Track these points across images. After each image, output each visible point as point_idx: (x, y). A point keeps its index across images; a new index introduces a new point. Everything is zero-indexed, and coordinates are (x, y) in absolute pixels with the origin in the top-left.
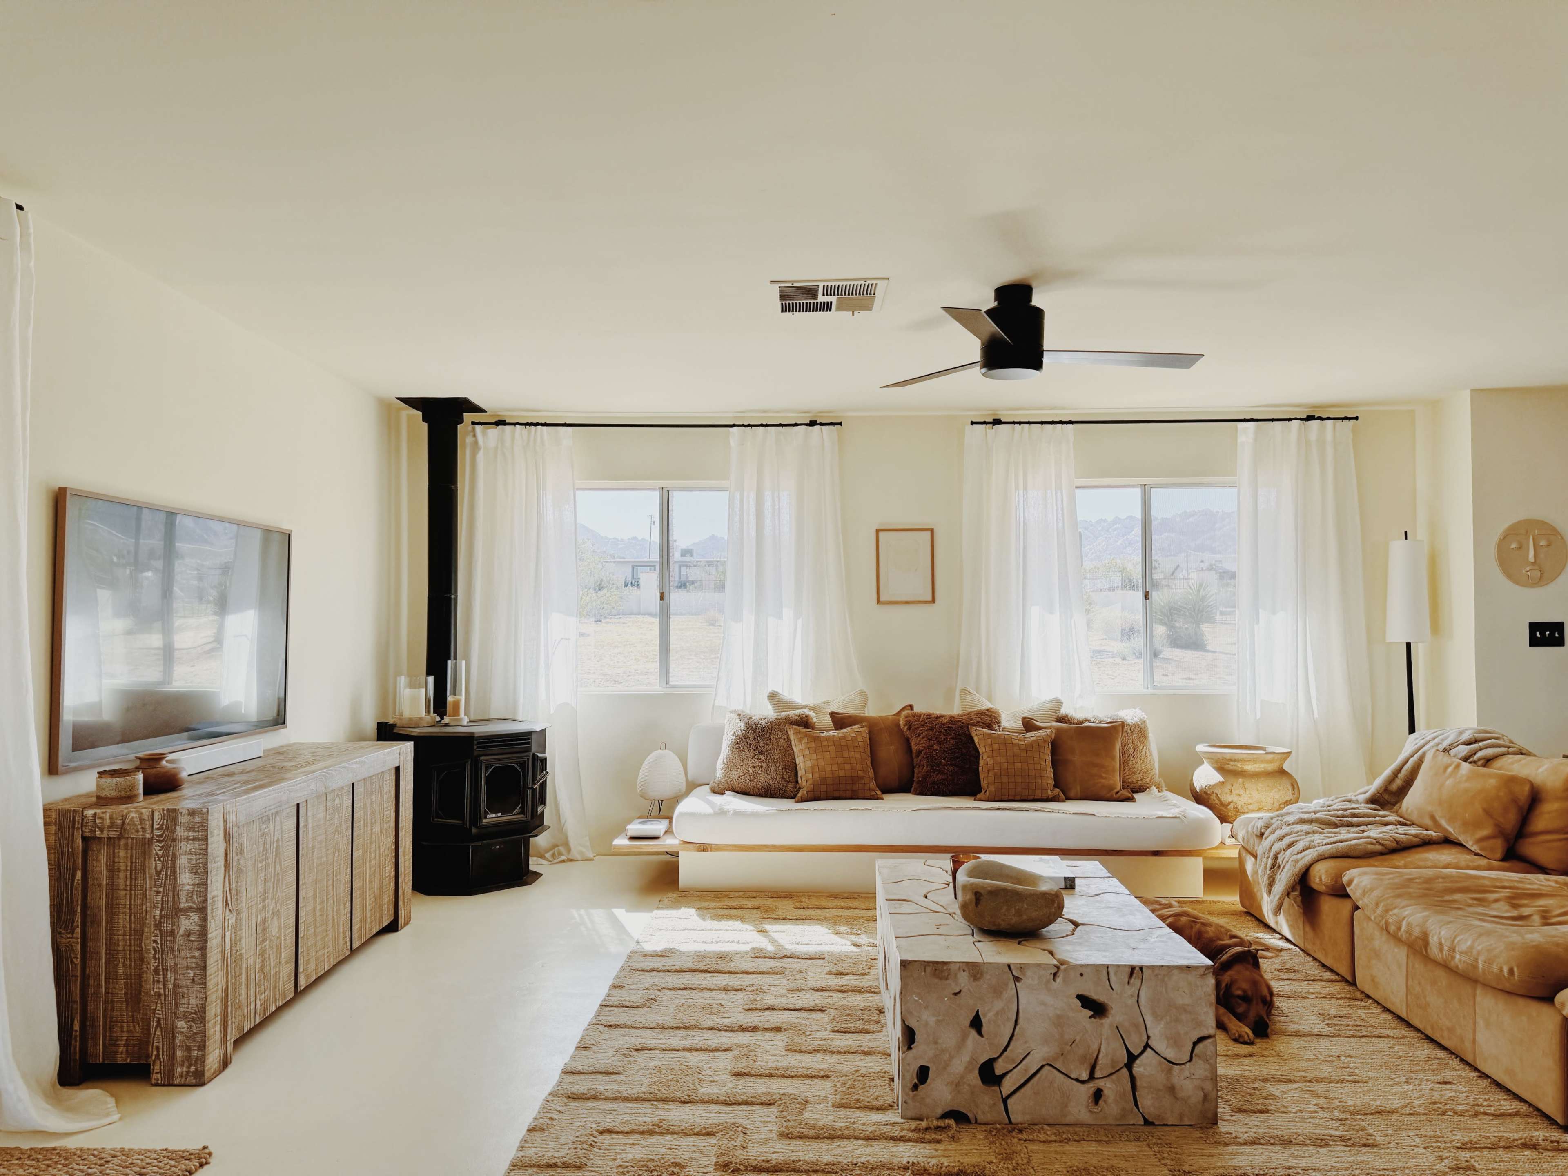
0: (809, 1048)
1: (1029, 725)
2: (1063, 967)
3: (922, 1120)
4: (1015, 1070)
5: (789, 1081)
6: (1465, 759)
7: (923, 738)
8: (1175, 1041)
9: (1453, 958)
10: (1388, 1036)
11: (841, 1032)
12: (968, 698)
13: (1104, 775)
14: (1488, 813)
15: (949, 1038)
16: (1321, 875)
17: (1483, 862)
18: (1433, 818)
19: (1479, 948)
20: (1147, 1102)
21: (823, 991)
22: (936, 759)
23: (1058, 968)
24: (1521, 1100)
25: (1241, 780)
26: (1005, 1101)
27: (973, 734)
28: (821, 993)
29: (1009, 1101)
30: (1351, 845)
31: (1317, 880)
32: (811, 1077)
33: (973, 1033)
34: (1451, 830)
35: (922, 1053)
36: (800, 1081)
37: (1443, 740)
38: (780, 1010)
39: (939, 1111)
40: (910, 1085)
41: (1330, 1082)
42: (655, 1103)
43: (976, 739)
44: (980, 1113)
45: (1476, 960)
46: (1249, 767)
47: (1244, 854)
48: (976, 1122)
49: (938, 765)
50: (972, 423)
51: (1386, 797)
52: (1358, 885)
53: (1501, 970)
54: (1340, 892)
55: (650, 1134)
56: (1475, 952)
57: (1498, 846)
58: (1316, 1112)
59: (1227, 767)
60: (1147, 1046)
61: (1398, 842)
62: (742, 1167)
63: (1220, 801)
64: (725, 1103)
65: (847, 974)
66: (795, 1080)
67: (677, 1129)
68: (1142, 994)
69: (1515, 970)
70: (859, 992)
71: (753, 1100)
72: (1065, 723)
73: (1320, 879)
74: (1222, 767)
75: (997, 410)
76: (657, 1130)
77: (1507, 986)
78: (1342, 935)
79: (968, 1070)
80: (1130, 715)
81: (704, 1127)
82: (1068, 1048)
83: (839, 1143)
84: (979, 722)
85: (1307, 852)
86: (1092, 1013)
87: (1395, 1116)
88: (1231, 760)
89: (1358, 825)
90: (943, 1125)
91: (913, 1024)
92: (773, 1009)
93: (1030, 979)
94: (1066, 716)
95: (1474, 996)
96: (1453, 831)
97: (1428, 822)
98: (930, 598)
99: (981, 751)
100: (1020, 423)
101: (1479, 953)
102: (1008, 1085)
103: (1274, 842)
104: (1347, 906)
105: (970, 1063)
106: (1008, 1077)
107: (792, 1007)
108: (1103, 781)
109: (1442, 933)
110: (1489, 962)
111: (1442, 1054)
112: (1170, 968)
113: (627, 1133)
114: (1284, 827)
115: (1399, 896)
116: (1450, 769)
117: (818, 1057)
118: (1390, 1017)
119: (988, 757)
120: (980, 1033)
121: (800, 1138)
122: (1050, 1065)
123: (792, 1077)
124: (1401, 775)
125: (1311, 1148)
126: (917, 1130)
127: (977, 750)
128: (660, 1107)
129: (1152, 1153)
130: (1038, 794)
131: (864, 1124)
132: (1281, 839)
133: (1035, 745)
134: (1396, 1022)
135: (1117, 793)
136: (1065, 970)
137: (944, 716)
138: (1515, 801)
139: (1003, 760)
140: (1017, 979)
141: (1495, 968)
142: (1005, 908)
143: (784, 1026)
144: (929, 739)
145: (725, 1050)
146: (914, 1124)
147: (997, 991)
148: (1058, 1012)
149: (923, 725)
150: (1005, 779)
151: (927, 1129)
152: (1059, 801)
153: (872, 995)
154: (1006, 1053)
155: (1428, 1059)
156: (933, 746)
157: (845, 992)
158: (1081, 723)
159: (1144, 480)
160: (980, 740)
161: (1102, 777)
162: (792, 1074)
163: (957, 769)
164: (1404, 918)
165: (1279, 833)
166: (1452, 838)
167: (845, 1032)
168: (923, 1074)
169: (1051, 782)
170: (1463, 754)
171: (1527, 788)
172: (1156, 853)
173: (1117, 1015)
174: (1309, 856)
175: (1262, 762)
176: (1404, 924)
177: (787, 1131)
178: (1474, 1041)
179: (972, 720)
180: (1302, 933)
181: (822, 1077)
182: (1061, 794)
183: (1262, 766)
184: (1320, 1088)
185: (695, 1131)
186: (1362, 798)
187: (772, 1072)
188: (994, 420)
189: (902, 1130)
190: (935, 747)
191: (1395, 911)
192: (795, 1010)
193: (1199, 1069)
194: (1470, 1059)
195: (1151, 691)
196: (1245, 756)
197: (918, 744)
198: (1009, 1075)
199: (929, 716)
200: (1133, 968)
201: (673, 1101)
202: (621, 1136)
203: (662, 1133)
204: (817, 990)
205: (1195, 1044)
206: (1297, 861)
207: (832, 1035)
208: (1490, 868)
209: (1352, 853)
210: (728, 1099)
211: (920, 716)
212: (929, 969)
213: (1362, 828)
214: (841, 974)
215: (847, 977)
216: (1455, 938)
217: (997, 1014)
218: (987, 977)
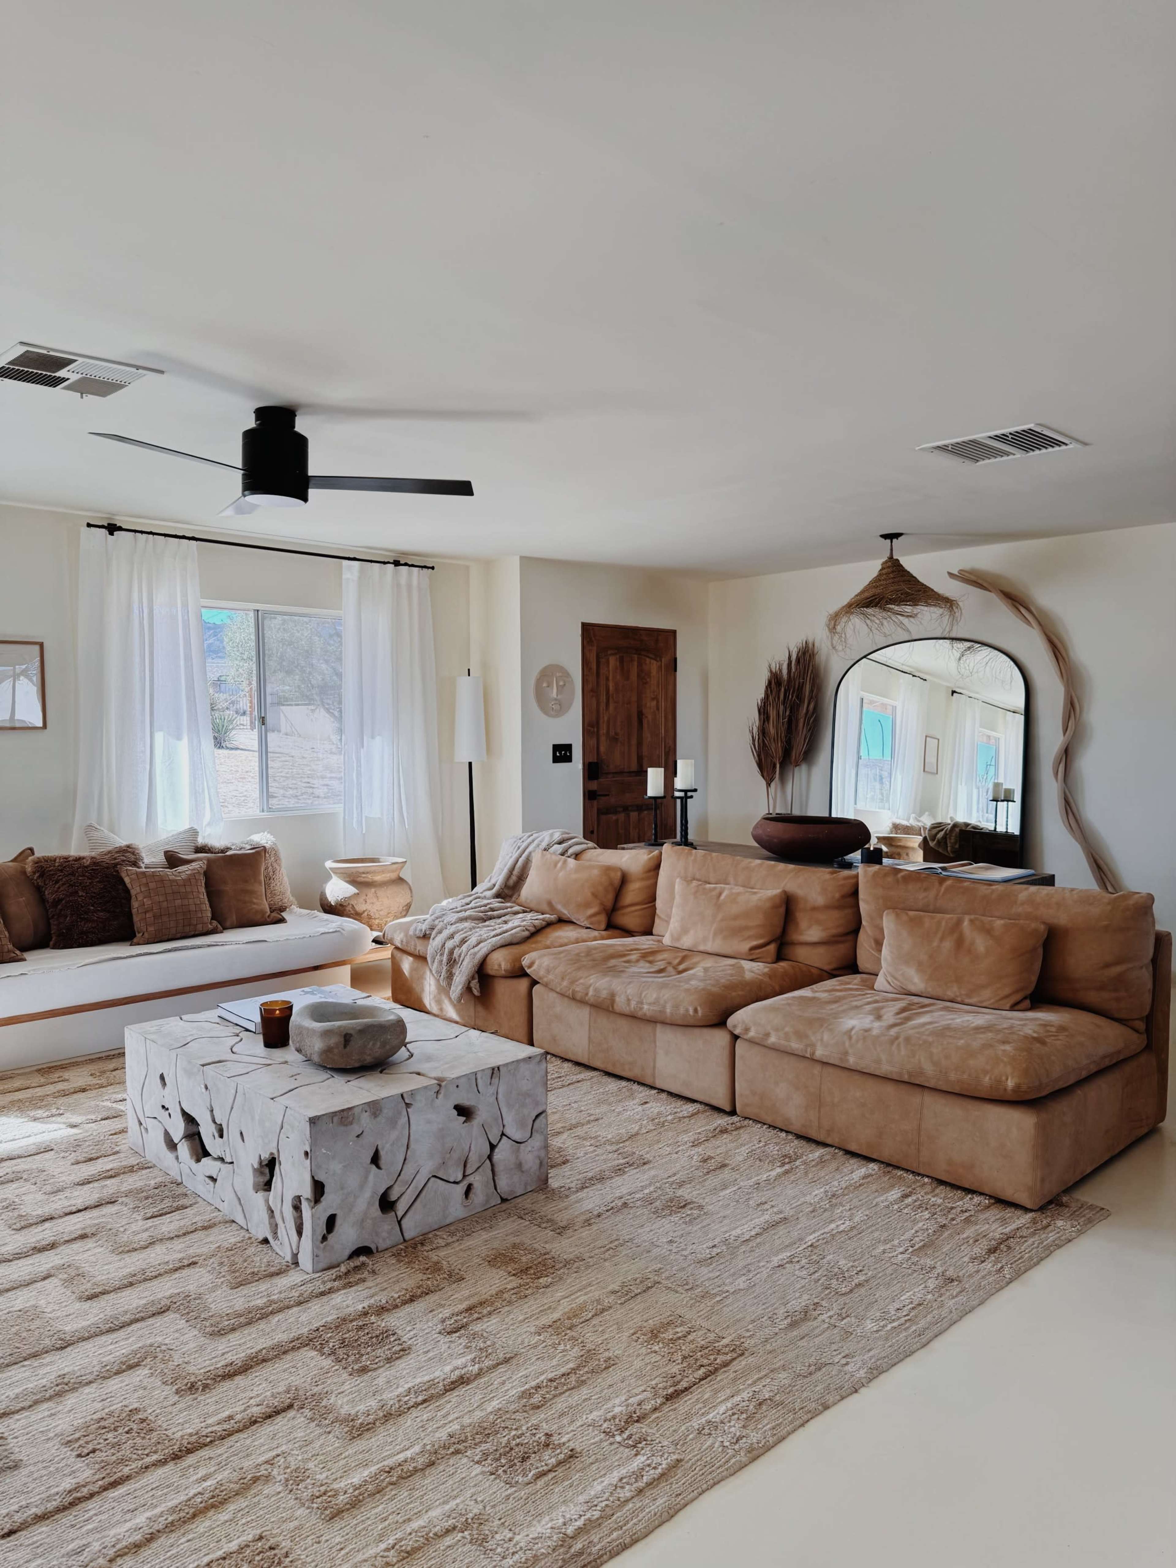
0: (142, 1243)
1: (173, 860)
2: (443, 1084)
3: (338, 1265)
4: (409, 1190)
5: (155, 1282)
6: (562, 854)
7: (63, 884)
8: (521, 1124)
9: (641, 1009)
10: (583, 1080)
11: (156, 1217)
12: (96, 834)
13: (255, 901)
14: (595, 895)
15: (353, 1181)
16: (500, 962)
17: (596, 933)
18: (550, 904)
19: (666, 997)
20: (503, 1183)
21: (89, 1183)
22: (82, 907)
23: (440, 1085)
24: (693, 1101)
25: (373, 890)
26: (399, 1222)
27: (123, 875)
28: (91, 1185)
29: (403, 1222)
30: (512, 935)
31: (496, 967)
32: (176, 1270)
33: (374, 1167)
34: (566, 912)
35: (330, 1202)
36: (166, 1278)
37: (541, 841)
38: (61, 1217)
39: (347, 1253)
40: (320, 1238)
41: (583, 1125)
42: (26, 1363)
43: (127, 880)
44: (381, 1241)
45: (664, 1007)
46: (378, 878)
47: (398, 954)
48: (377, 1251)
49: (86, 913)
50: (89, 525)
51: (506, 891)
52: (540, 966)
53: (687, 1010)
54: (519, 973)
55: (61, 1396)
56: (662, 1002)
57: (603, 918)
58: (595, 1151)
59: (359, 879)
60: (503, 1134)
61: (535, 926)
62: (209, 1382)
63: (355, 911)
64: (110, 1331)
65: (97, 1158)
66: (160, 1279)
67: (90, 1378)
68: (500, 1091)
69: (699, 1008)
70: (132, 1171)
71: (142, 1314)
72: (206, 852)
73: (500, 965)
74: (353, 880)
75: (114, 515)
76: (66, 1388)
77: (692, 1022)
78: (519, 1009)
79: (370, 1204)
80: (263, 839)
81: (121, 1362)
82: (448, 1155)
83: (277, 1319)
84: (123, 861)
85: (482, 945)
86: (464, 1118)
87: (639, 1137)
88: (364, 873)
89: (499, 917)
90: (359, 1264)
91: (320, 1177)
92: (51, 1219)
93: (419, 1103)
94: (206, 846)
95: (655, 1035)
96: (566, 913)
97: (545, 907)
98: (40, 724)
99: (133, 892)
100: (142, 532)
101: (666, 1002)
102: (401, 1208)
103: (446, 941)
104: (524, 984)
105: (372, 1197)
106: (402, 1200)
107: (74, 1209)
108: (255, 906)
109: (628, 992)
110: (676, 1006)
111: (624, 1083)
112: (518, 1061)
113: (30, 1406)
114: (449, 927)
115: (579, 969)
116: (559, 865)
117: (159, 1249)
118: (570, 1065)
119: (145, 898)
120: (378, 1167)
121: (233, 1330)
122: (434, 1176)
123: (156, 1277)
124: (516, 872)
125: (617, 1178)
126: (339, 1278)
127: (127, 891)
128: (36, 1364)
129: (528, 1223)
130: (200, 927)
131: (280, 1293)
132: (452, 937)
133: (190, 880)
134: (578, 1069)
135: (269, 916)
136: (445, 1086)
137: (84, 858)
138: (611, 884)
139: (162, 899)
140: (408, 1105)
141: (682, 1011)
142: (371, 1043)
143: (88, 1231)
144: (71, 885)
145: (45, 1279)
146: (333, 1272)
147: (393, 1122)
148: (440, 1126)
149: (61, 871)
150: (165, 919)
151: (347, 1273)
152: (217, 933)
153: (148, 1170)
154: (400, 1178)
155: (620, 1090)
156: (77, 892)
157: (115, 1176)
158: (223, 851)
159: (258, 606)
160: (132, 880)
161: (254, 904)
162: (154, 1274)
163: (108, 915)
164: (590, 985)
165: (446, 933)
166: (564, 917)
167: (161, 1215)
168: (331, 1222)
169: (209, 915)
170: (560, 851)
171: (619, 874)
172: (316, 968)
173: (483, 1115)
174: (484, 948)
175: (389, 872)
176: (591, 989)
177: (217, 1329)
178: (654, 1067)
179: (115, 859)
180: (473, 1014)
181: (189, 1265)
182: (219, 926)
183: (388, 875)
184: (579, 1131)
185: (114, 1371)
186: (489, 893)
187: (130, 1280)
188: (109, 524)
189: (324, 1283)
190: (80, 893)
191: (581, 981)
192: (79, 1211)
193: (536, 1142)
194: (649, 1081)
195: (265, 815)
196: (374, 868)
197: (56, 892)
198: (403, 1197)
199: (66, 859)
200: (493, 1069)
201: (47, 1352)
202: (26, 1414)
203: (74, 1389)
204: (83, 1184)
205: (534, 1121)
206: (475, 954)
207: (150, 1223)
208: (603, 938)
209: (515, 941)
210: (112, 1325)
211: (55, 860)
212: (336, 1119)
213: (503, 919)
214: (91, 1160)
215: (100, 1161)
216: (641, 994)
217: (392, 1145)
218: (385, 1111)
